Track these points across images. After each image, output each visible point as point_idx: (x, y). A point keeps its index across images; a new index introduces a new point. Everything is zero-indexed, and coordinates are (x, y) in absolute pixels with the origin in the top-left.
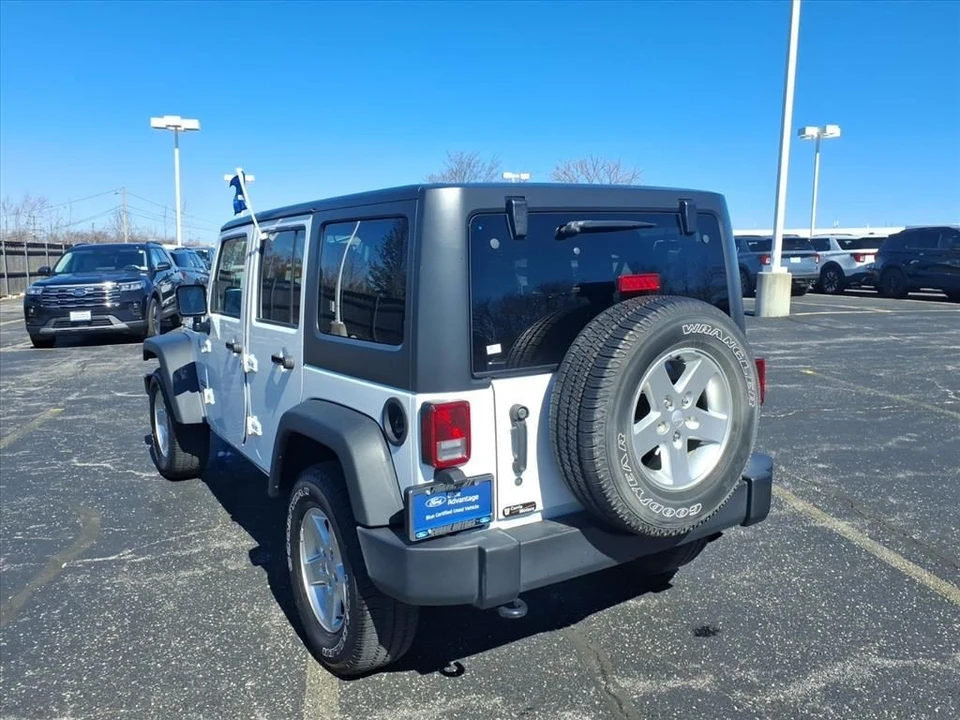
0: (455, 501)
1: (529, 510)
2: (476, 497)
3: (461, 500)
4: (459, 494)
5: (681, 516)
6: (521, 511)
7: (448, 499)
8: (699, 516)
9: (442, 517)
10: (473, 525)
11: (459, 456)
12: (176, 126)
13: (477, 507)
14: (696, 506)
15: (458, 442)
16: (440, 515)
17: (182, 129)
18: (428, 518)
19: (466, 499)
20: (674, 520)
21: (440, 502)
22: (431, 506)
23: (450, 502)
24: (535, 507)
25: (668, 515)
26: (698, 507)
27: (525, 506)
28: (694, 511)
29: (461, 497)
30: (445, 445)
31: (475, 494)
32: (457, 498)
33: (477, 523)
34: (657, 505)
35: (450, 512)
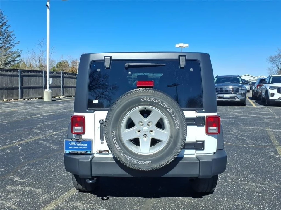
0: (79, 145)
1: (106, 152)
2: (86, 145)
3: (81, 145)
4: (81, 143)
5: (141, 164)
6: (103, 152)
7: (77, 144)
8: (149, 165)
9: (75, 148)
10: (85, 153)
11: (81, 132)
12: (182, 46)
13: (87, 148)
14: (148, 162)
15: (80, 128)
16: (74, 148)
17: (184, 47)
18: (70, 148)
19: (83, 145)
20: (137, 164)
21: (74, 144)
22: (71, 144)
23: (78, 145)
24: (108, 152)
25: (134, 162)
26: (150, 162)
27: (104, 151)
28: (147, 163)
29: (81, 144)
30: (76, 128)
31: (86, 144)
32: (80, 144)
33: (86, 153)
34: (130, 158)
35: (78, 148)
